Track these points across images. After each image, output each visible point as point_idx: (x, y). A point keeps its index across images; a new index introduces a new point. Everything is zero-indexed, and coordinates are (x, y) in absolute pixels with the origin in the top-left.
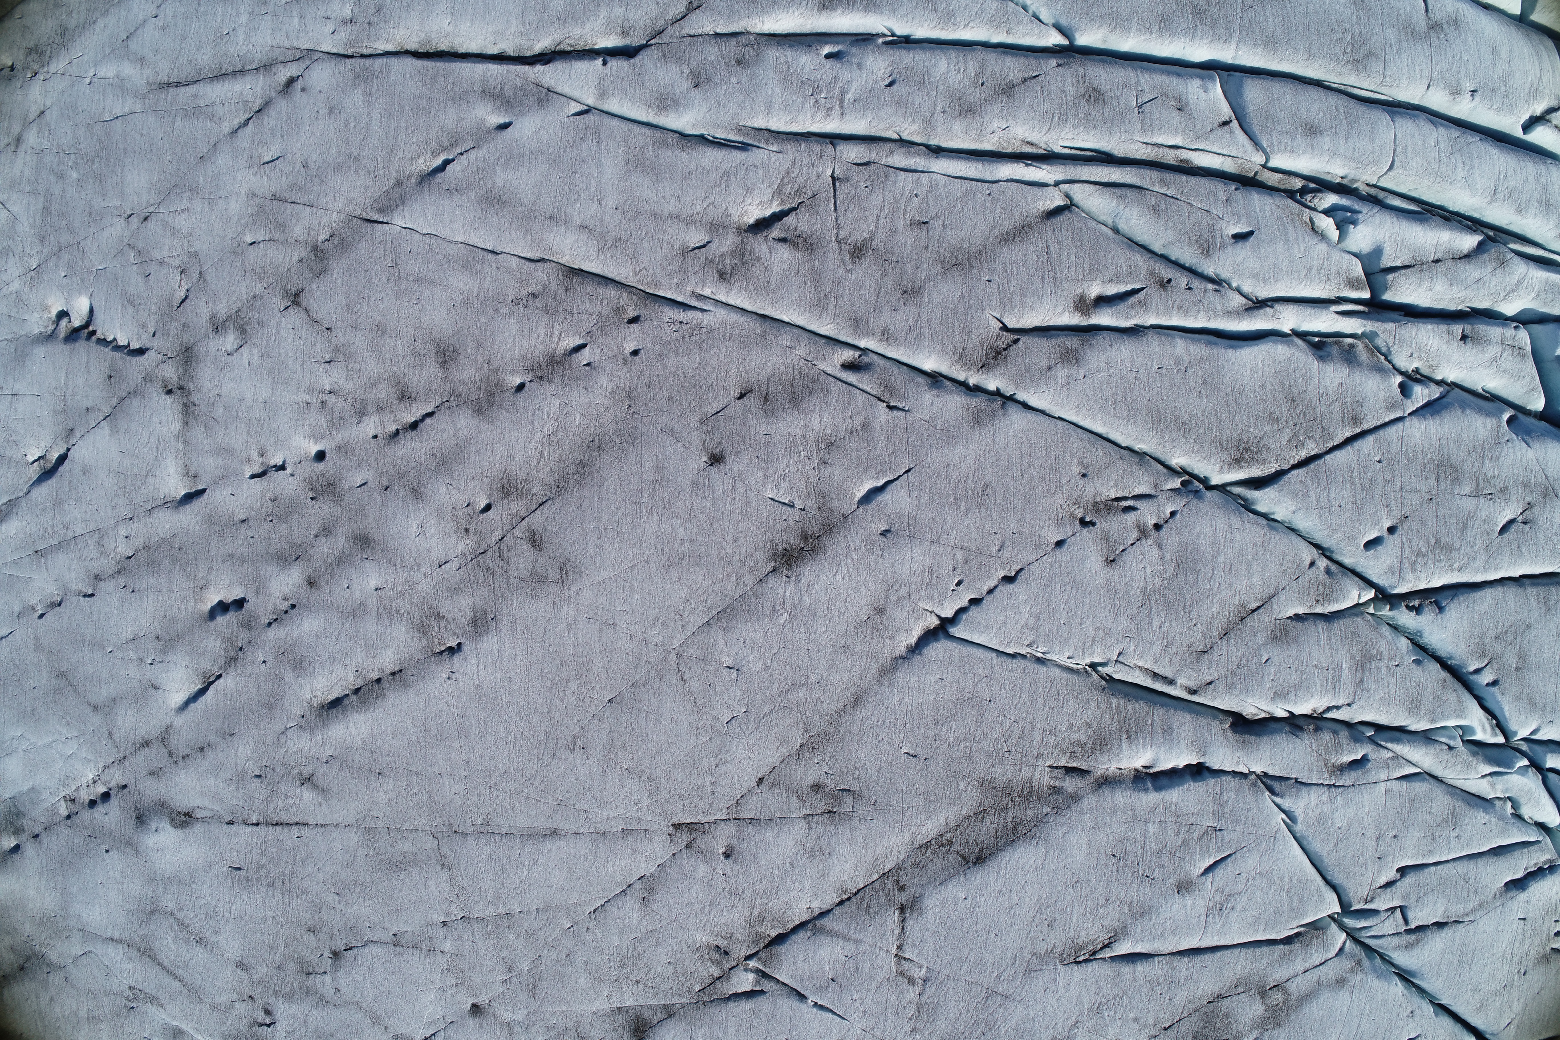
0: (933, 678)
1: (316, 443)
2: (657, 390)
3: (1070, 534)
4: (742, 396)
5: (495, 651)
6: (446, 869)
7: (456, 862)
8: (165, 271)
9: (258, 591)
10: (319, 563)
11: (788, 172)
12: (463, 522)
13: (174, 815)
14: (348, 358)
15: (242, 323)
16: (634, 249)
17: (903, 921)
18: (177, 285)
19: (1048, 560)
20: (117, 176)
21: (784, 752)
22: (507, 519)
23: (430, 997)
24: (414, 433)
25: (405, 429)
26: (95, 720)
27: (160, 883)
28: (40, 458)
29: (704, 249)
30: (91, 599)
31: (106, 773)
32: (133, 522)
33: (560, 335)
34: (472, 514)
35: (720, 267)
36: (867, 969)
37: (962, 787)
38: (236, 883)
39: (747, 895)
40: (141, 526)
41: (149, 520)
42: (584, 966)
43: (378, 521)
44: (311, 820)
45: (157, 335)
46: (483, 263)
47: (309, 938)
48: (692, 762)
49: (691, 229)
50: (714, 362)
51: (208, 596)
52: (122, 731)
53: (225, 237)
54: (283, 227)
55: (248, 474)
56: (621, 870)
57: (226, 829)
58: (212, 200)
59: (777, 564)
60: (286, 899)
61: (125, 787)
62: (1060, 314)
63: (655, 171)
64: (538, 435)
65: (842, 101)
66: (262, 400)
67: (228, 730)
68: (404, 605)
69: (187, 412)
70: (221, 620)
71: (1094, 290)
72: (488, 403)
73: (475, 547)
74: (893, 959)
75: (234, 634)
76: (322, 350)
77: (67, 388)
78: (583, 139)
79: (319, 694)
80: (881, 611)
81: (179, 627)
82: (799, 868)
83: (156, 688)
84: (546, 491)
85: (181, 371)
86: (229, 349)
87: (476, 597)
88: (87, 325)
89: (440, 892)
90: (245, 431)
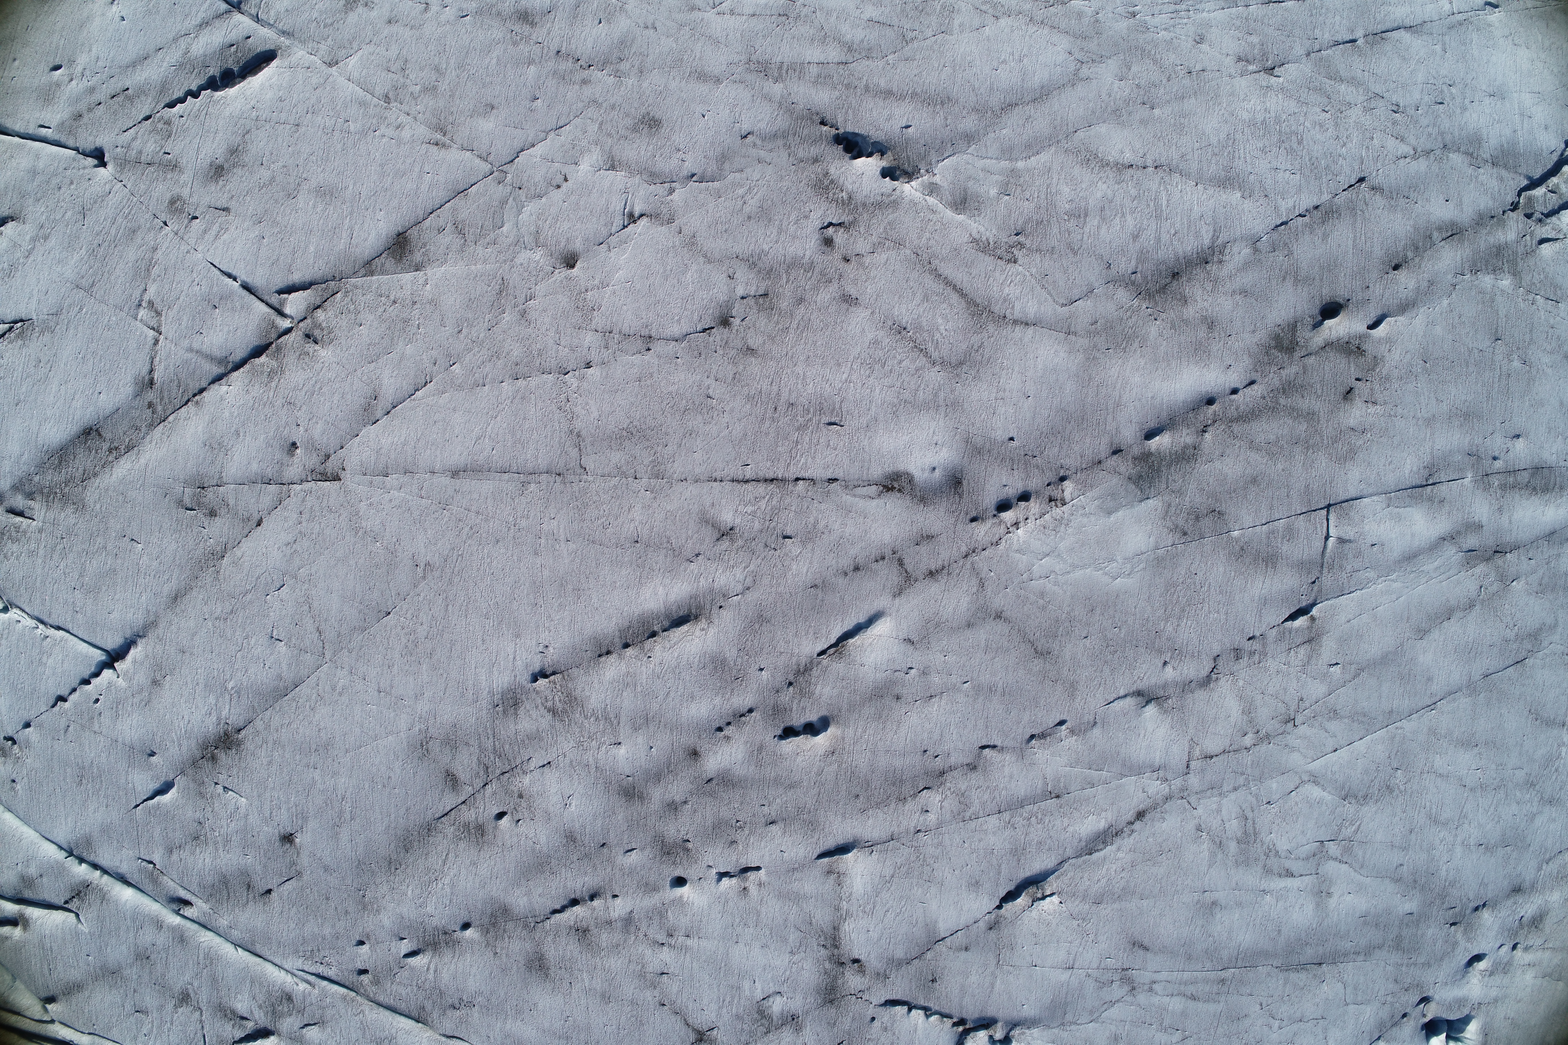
0: (115, 615)
1: (681, 897)
2: (339, 908)
3: (20, 732)
4: (269, 891)
5: (496, 673)
6: (576, 431)
7: (562, 441)
9: (761, 748)
10: (684, 774)
12: (524, 804)
13: (908, 488)
14: (642, 975)
15: (763, 1021)
16: (364, 1033)
17: (151, 371)
19: (34, 713)
21: (238, 552)
22: (480, 804)
23: (620, 275)
24: (573, 896)
25: (584, 900)
26: (998, 602)
27: (941, 403)
28: (1044, 898)
29: (306, 1023)
30: (984, 743)
31: (997, 537)
32: (915, 827)
33: (428, 969)
34: (515, 812)
35: (291, 1006)
36: (185, 318)
37: (98, 506)
38: (837, 406)
39: (279, 403)
40: (905, 823)
41: (894, 829)
42: (445, 320)
43: (614, 813)
44: (728, 486)
45: (869, 1019)
47: (754, 341)
48: (317, 546)
49: (316, 1042)
50: (293, 926)
51: (827, 743)
52: (965, 588)
55: (762, 872)
56: (393, 431)
57: (839, 474)
59: (236, 736)
60: (775, 388)
61: (973, 520)
62: (38, 917)
64: (447, 881)
66: (741, 945)
67: (819, 591)
68: (590, 725)
69: (834, 939)
70: (812, 716)
71: (16, 933)
72: (496, 917)
73: (512, 779)
74: (163, 330)
75: (796, 701)
76: (670, 986)
77: (993, 973)
79: (698, 633)
80: (155, 683)
81: (868, 711)
82: (233, 429)
83: (909, 641)
84: (440, 826)
85: (840, 982)
86: (778, 999)
87: (513, 730)
88: (967, 1032)
89: (587, 404)
90: (763, 915)
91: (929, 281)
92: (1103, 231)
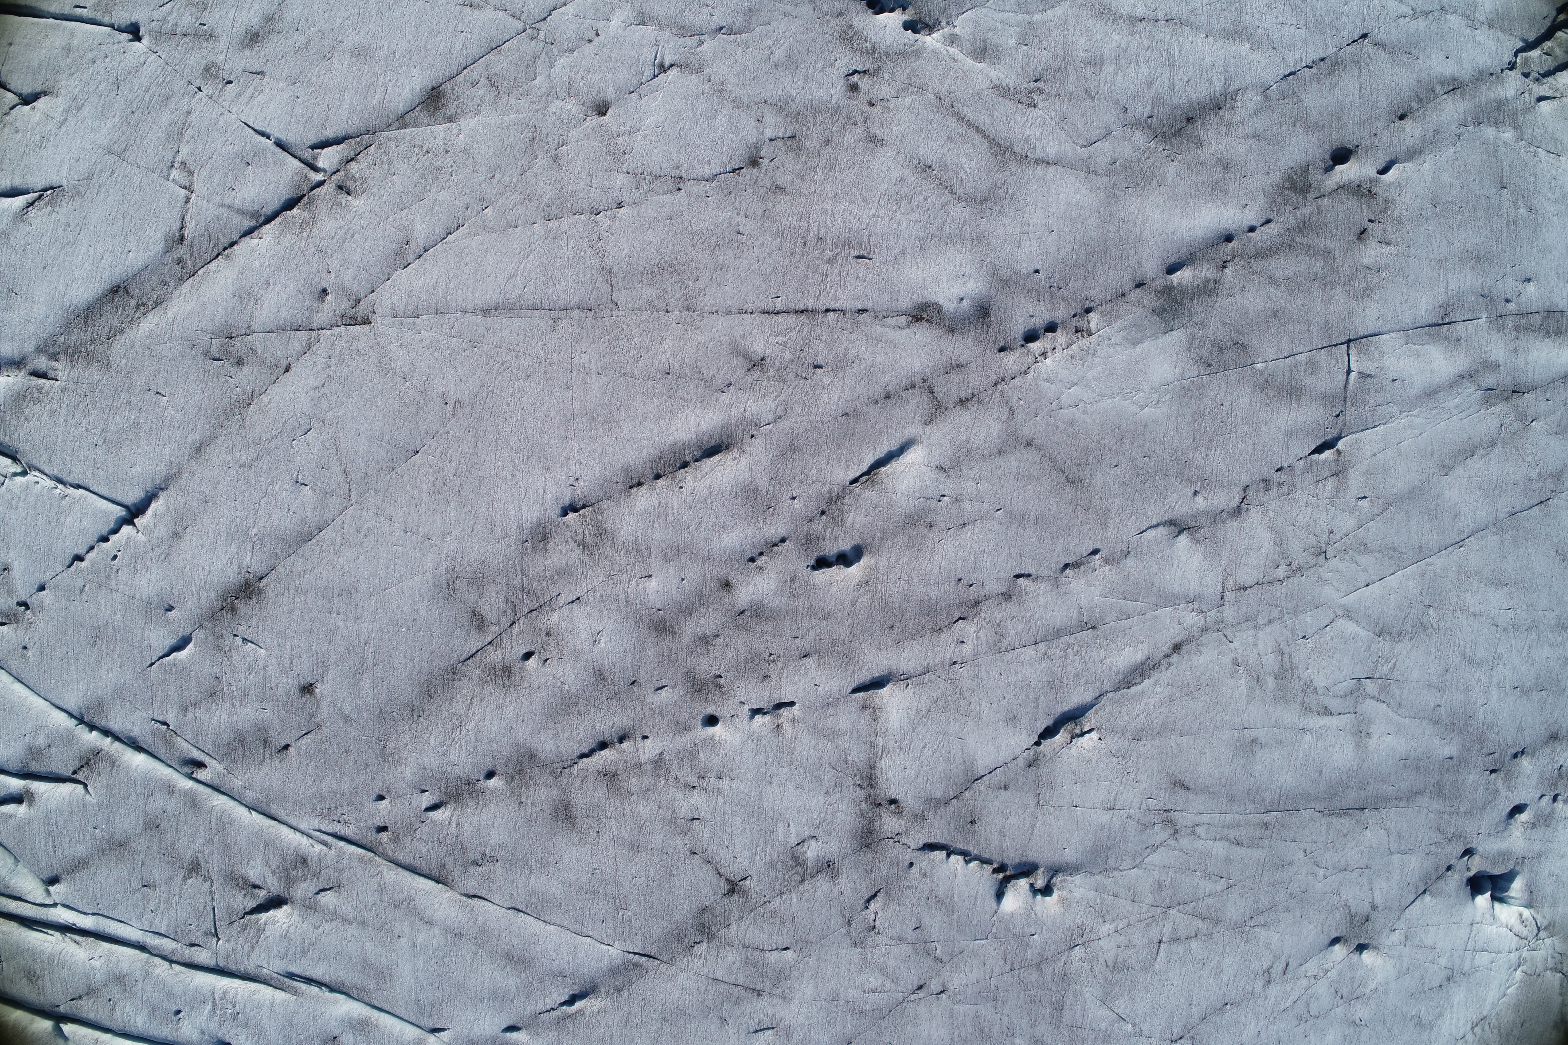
0: (138, 469)
1: (713, 736)
2: (359, 761)
3: (34, 596)
4: (286, 747)
5: (525, 508)
6: (607, 267)
7: (594, 277)
8: (894, 930)
9: (793, 578)
10: (716, 607)
11: (253, 947)
12: (552, 643)
13: (936, 318)
14: (672, 821)
15: (798, 868)
16: (382, 896)
17: (182, 228)
18: (879, 915)
19: (49, 575)
20: (959, 1035)
21: (265, 399)
22: (507, 644)
23: (651, 120)
24: (601, 739)
25: (613, 743)
26: (1029, 429)
27: (967, 236)
28: (1082, 734)
29: (321, 888)
30: (1018, 572)
31: (1026, 366)
32: (951, 659)
33: (450, 823)
34: (542, 651)
35: (306, 870)
36: (217, 176)
37: (123, 362)
38: (865, 240)
39: (310, 252)
40: (941, 654)
41: (930, 660)
42: (478, 166)
43: (644, 649)
44: (758, 317)
45: (907, 864)
46: (526, 901)
47: (783, 180)
48: (346, 389)
49: (332, 908)
50: (310, 782)
51: (861, 573)
52: (995, 416)
53: (818, 959)
54: (748, 962)
55: (796, 707)
56: (425, 273)
57: (868, 305)
58: (835, 999)
59: (257, 585)
60: (804, 224)
61: (1002, 350)
62: (45, 792)
63: (366, 966)
64: (471, 726)
65: (214, 1003)
66: (775, 786)
67: (850, 419)
68: (621, 558)
69: (871, 778)
70: (845, 545)
71: (22, 810)
72: (521, 763)
73: (541, 617)
74: (195, 188)
75: (829, 530)
76: (702, 832)
77: (1033, 814)
78: (433, 1005)
79: (730, 462)
80: (176, 535)
81: (902, 539)
82: (263, 279)
83: (941, 468)
84: (466, 669)
85: (876, 824)
86: (813, 843)
87: (542, 565)
88: (1007, 880)
89: (619, 242)
90: (797, 754)
91: (952, 122)
92: (1119, 78)
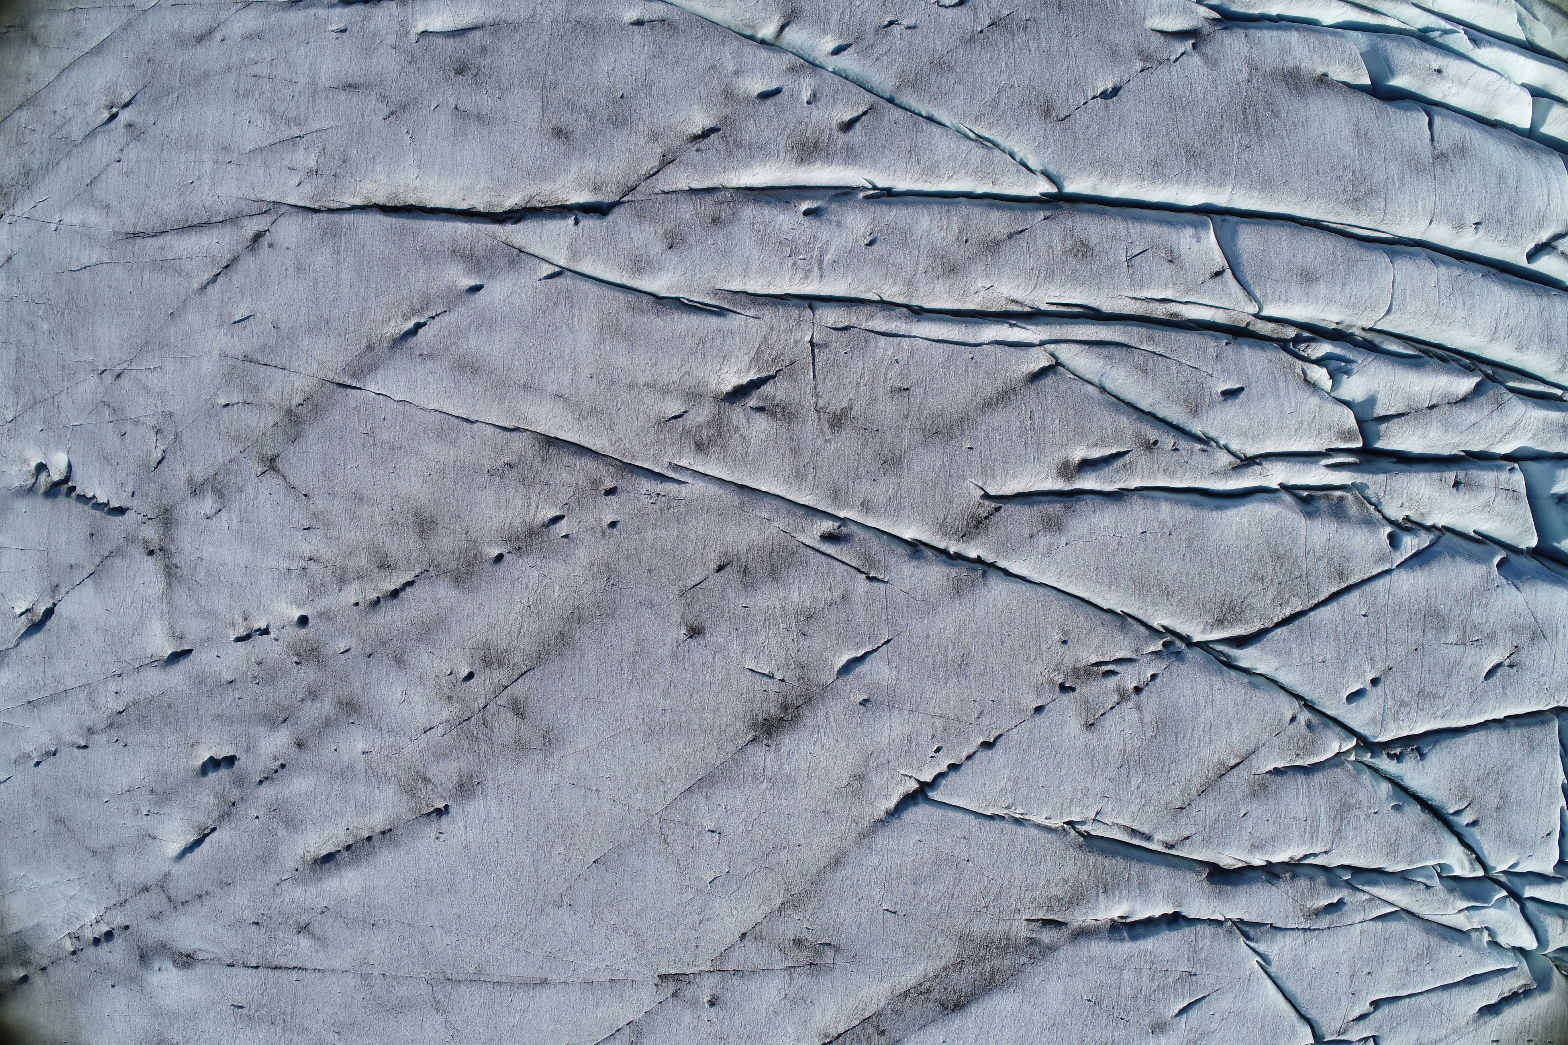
0: (912, 840)
1: (298, 608)
2: (636, 562)
3: (1049, 700)
4: (720, 568)
5: (482, 813)
6: (441, 1013)
7: (450, 1007)
8: (140, 431)
9: (248, 750)
10: (307, 726)
11: (766, 339)
12: (446, 691)
13: (176, 956)
14: (327, 525)
15: (219, 487)
16: (610, 419)
18: (154, 445)
19: (1027, 726)
20: (88, 330)
21: (766, 909)
22: (489, 688)
24: (395, 601)
25: (386, 598)
26: (96, 865)
27: (166, 1017)
28: (27, 611)
29: (680, 419)
30: (86, 751)
31: (108, 915)
32: (122, 679)
33: (538, 506)
34: (454, 682)
35: (697, 438)
37: (940, 940)
38: (238, 1020)
39: (732, 1040)
40: (131, 683)
41: (138, 678)
43: (362, 688)
44: (308, 965)
45: (136, 495)
46: (458, 432)
48: (676, 919)
49: (668, 399)
50: (691, 534)
51: (199, 752)
52: (121, 878)
53: (199, 398)
54: (255, 389)
55: (233, 637)
56: (609, 1016)
57: (227, 970)
58: (185, 359)
59: (757, 734)
60: (288, 1036)
61: (127, 927)
62: (1043, 481)
63: (630, 338)
64: (518, 607)
65: (821, 263)
66: (243, 565)
67: (224, 880)
68: (391, 768)
69: (169, 575)
70: (212, 776)
71: (1079, 454)
72: (467, 573)
73: (459, 714)
75: (227, 790)
76: (300, 517)
77: (50, 543)
78: (556, 304)
79: (312, 849)
80: (860, 778)
81: (172, 781)
82: (781, 1015)
83: (153, 838)
84: (527, 662)
85: (161, 532)
86: (208, 513)
87: (461, 762)
88: (67, 479)
89: (435, 1034)
90: (228, 595)
